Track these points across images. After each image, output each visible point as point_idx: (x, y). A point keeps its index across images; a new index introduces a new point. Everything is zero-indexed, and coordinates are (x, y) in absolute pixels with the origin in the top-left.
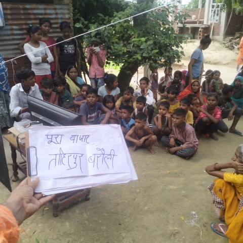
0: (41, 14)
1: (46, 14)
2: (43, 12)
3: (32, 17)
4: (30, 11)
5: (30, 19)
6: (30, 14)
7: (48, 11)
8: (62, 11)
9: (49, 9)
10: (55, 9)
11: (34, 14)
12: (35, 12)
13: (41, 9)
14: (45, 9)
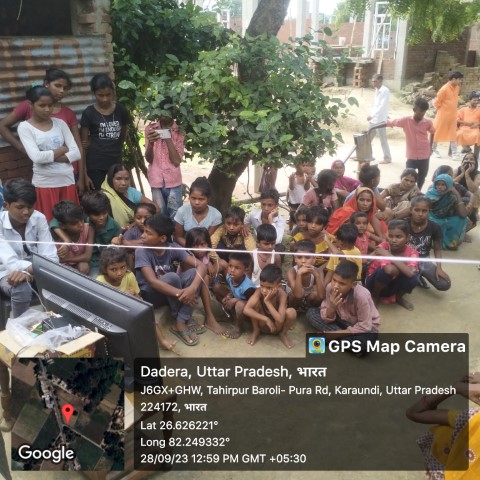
0: (48, 58)
1: (58, 57)
2: (51, 52)
3: (29, 63)
4: (23, 53)
5: (25, 69)
6: (24, 58)
7: (62, 52)
8: (90, 50)
9: (64, 46)
10: (76, 46)
11: (33, 58)
12: (36, 53)
13: (48, 47)
14: (56, 47)
